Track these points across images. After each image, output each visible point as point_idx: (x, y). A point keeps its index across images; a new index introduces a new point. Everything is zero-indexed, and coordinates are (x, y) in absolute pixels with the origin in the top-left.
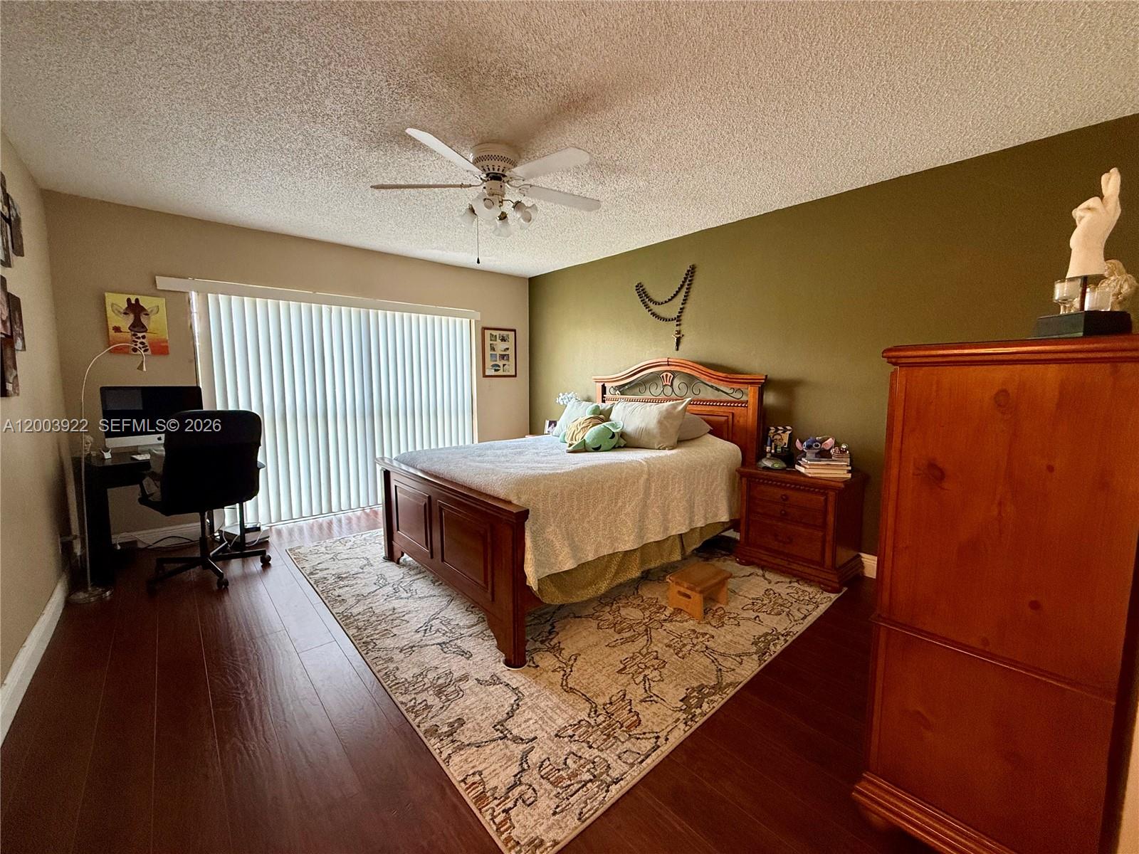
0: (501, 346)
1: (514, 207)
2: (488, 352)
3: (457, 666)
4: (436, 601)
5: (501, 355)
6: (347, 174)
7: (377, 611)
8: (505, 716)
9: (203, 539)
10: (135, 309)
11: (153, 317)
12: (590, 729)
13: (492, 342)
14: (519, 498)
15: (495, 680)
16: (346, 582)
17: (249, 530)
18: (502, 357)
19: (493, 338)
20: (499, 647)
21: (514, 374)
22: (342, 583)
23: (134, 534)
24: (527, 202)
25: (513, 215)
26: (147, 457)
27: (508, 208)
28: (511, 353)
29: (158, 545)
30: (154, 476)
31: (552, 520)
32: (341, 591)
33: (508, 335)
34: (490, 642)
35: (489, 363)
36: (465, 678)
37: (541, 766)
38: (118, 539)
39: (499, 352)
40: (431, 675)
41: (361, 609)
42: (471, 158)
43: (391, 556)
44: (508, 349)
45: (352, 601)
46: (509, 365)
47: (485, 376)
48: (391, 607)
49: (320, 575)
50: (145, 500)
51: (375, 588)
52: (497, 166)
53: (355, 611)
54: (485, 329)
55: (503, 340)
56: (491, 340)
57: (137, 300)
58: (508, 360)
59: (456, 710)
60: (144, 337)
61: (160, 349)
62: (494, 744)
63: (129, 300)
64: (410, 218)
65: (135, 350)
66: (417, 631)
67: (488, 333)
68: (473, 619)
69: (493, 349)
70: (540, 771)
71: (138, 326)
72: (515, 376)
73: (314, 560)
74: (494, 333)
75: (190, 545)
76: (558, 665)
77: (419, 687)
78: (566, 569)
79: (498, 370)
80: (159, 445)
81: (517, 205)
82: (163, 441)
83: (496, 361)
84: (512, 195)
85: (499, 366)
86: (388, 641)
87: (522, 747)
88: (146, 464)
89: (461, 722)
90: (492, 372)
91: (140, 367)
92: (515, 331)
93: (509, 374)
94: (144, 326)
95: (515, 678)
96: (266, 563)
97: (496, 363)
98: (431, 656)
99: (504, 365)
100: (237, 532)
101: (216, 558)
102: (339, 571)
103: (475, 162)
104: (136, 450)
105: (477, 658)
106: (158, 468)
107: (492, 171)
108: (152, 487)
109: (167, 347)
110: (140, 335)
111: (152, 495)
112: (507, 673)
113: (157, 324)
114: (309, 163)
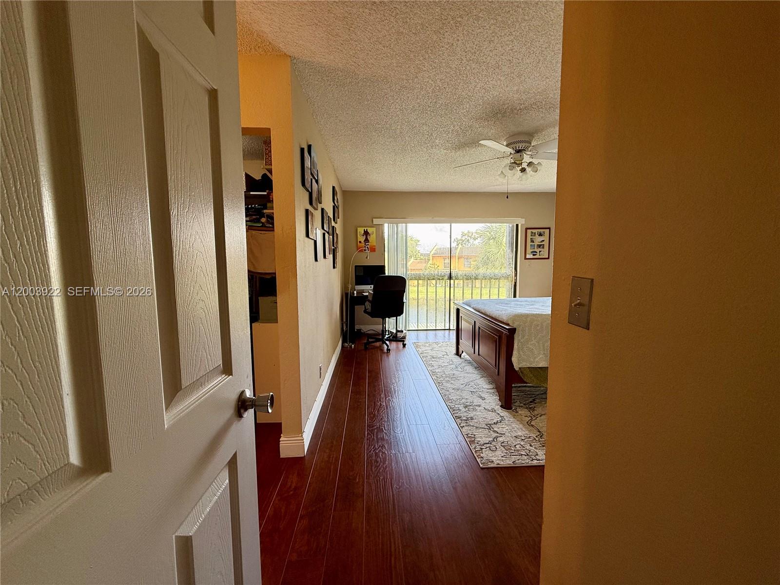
0: (538, 240)
1: (527, 166)
2: (529, 243)
3: (477, 401)
4: (475, 376)
5: (538, 245)
6: (447, 163)
7: (446, 373)
8: (493, 423)
9: (383, 331)
10: (366, 233)
11: (371, 236)
12: (534, 441)
13: (532, 237)
14: (514, 323)
15: (493, 410)
16: (435, 360)
17: (399, 331)
18: (539, 246)
19: (533, 234)
20: (500, 400)
21: (547, 257)
22: (433, 360)
23: (361, 326)
24: (535, 161)
25: (528, 169)
26: (367, 294)
27: (524, 165)
28: (546, 243)
29: (367, 332)
30: (369, 301)
31: (533, 338)
32: (433, 362)
33: (544, 232)
34: (496, 397)
35: (529, 250)
36: (479, 406)
37: (503, 442)
38: (357, 327)
39: (536, 243)
40: (463, 400)
41: (440, 371)
42: (505, 143)
43: (458, 353)
44: (543, 241)
45: (436, 367)
46: (544, 251)
47: (526, 259)
48: (453, 373)
49: (425, 355)
50: (365, 312)
51: (448, 364)
52: (520, 146)
53: (437, 371)
54: (527, 229)
55: (540, 235)
56: (531, 236)
57: (367, 230)
58: (543, 248)
59: (471, 414)
60: (368, 245)
61: (373, 250)
62: (483, 429)
63: (364, 230)
64: (479, 174)
65: (365, 250)
66: (462, 384)
67: (529, 231)
68: (491, 386)
69: (532, 241)
70: (501, 444)
71: (367, 240)
72: (548, 258)
73: (424, 349)
74: (534, 231)
75: (378, 334)
76: (529, 415)
77: (457, 403)
78: (540, 366)
79: (536, 255)
80: (370, 290)
81: (530, 164)
82: (372, 288)
83: (534, 249)
84: (527, 159)
85: (536, 252)
86: (448, 385)
87: (496, 434)
88: (367, 296)
89: (472, 418)
90: (531, 256)
91: (367, 258)
92: (549, 228)
93: (544, 257)
94: (368, 240)
95: (504, 413)
96: (404, 345)
97: (534, 250)
98: (466, 394)
99: (540, 251)
100: (394, 331)
101: (387, 340)
102: (433, 355)
103: (507, 146)
104: (363, 291)
105: (487, 401)
106: (370, 298)
107: (517, 149)
108: (368, 305)
109: (375, 248)
110: (367, 244)
111: (368, 309)
112: (500, 410)
113: (372, 238)
114: (431, 163)
